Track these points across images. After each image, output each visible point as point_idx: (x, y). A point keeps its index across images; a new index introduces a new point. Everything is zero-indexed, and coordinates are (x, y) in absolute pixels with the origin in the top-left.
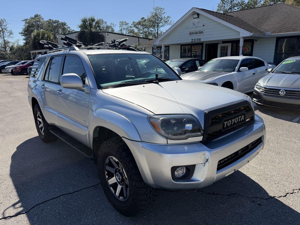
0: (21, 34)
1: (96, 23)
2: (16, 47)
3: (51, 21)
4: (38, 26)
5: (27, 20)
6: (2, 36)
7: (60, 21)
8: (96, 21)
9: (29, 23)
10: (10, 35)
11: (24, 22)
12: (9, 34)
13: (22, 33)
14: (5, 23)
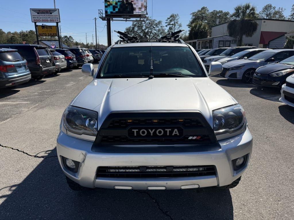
0: (188, 27)
1: (251, 10)
2: (183, 37)
3: (215, 12)
4: (203, 17)
5: (194, 13)
6: (174, 29)
7: (224, 11)
8: (250, 8)
9: (195, 16)
10: (179, 28)
11: (192, 15)
12: (179, 26)
13: (189, 25)
14: (177, 17)
